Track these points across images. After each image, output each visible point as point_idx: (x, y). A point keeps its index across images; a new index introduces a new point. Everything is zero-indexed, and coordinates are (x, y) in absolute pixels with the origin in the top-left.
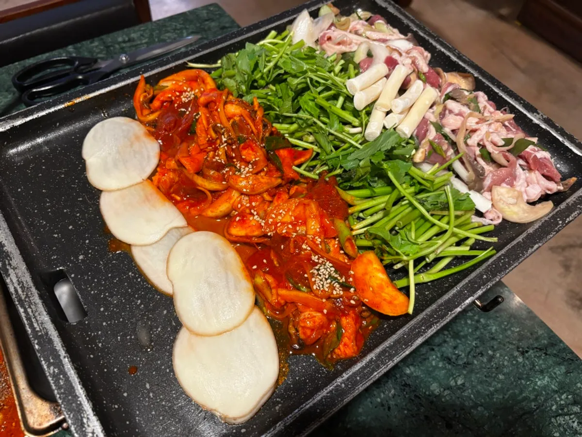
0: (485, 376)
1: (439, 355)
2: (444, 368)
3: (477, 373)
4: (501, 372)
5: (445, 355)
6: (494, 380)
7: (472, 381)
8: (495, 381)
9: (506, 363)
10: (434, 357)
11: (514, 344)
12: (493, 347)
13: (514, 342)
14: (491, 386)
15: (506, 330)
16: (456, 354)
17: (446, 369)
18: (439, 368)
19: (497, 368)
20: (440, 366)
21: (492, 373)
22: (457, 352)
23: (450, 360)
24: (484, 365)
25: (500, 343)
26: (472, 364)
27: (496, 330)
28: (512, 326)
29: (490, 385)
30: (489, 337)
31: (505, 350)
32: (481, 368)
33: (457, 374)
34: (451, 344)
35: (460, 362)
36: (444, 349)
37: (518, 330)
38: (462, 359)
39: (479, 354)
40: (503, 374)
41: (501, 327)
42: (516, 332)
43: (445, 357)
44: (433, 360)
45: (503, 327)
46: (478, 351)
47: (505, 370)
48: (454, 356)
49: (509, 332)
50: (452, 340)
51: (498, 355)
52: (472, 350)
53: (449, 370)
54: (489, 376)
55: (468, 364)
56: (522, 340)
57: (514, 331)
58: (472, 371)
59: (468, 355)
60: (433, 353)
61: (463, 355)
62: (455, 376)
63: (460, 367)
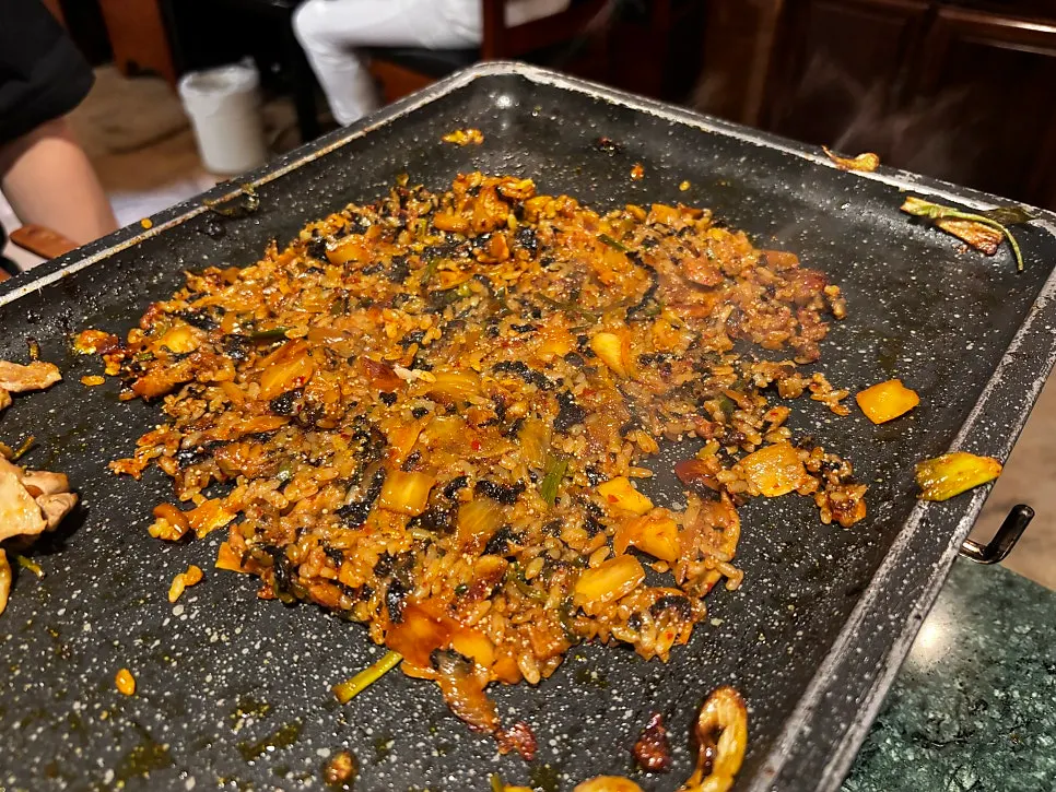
0: (1013, 749)
1: (896, 735)
2: (921, 761)
3: (993, 750)
4: (1040, 730)
5: (909, 730)
6: (1035, 752)
7: (993, 772)
8: (1039, 754)
9: (1039, 707)
10: (888, 741)
11: (1036, 661)
12: (997, 680)
13: (1034, 657)
14: (1035, 770)
15: (1005, 636)
16: (932, 720)
17: (926, 761)
18: (910, 763)
19: (1028, 723)
20: (911, 758)
21: (1024, 738)
22: (931, 716)
23: (925, 738)
24: (1000, 727)
25: (1007, 667)
26: (975, 731)
27: (986, 642)
28: (1013, 624)
29: (1032, 767)
30: (982, 662)
31: (1023, 679)
32: (997, 733)
33: (954, 766)
34: (910, 701)
35: (950, 736)
36: (900, 717)
37: (1028, 628)
38: (949, 727)
39: (978, 705)
40: (1047, 734)
41: (992, 634)
42: (1027, 634)
43: (913, 735)
44: (890, 748)
45: (997, 631)
46: (972, 698)
47: (1046, 723)
48: (929, 727)
49: (1014, 639)
50: (909, 691)
51: (1016, 694)
52: (959, 700)
53: (935, 762)
54: (1022, 748)
55: (966, 734)
56: (1047, 647)
57: (1021, 634)
58: (981, 748)
59: (957, 715)
60: (882, 732)
61: (947, 717)
62: (951, 772)
63: (953, 747)
